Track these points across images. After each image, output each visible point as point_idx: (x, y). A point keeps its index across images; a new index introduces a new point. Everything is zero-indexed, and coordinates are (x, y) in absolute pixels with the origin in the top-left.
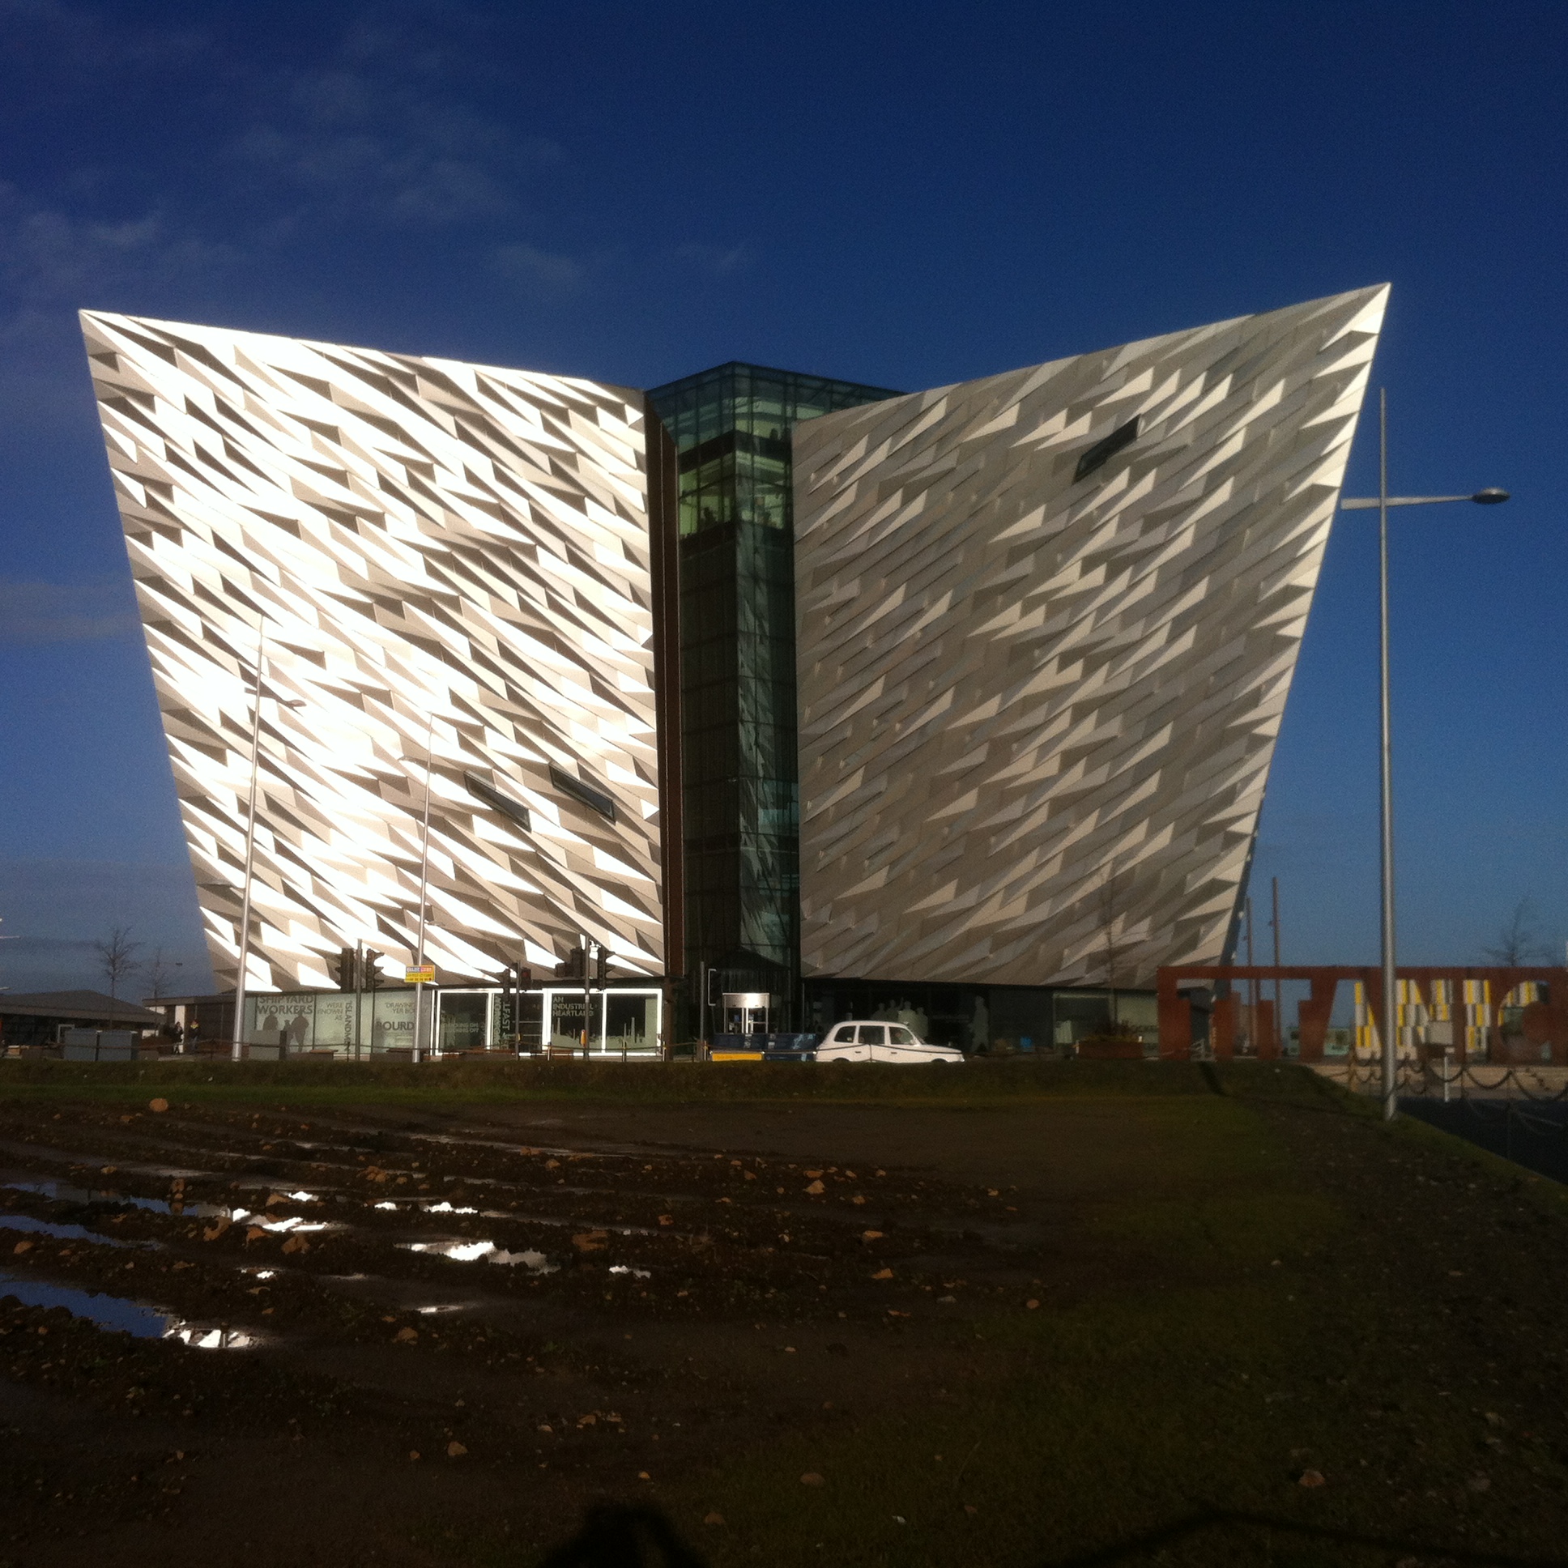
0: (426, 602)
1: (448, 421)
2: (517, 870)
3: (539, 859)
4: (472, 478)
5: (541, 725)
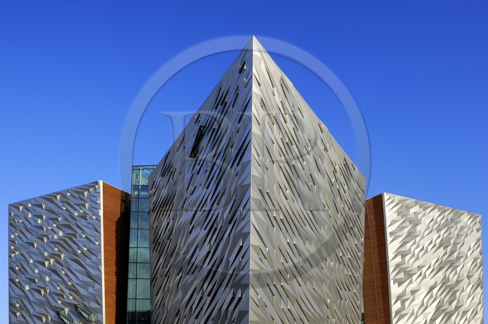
5: (75, 291)
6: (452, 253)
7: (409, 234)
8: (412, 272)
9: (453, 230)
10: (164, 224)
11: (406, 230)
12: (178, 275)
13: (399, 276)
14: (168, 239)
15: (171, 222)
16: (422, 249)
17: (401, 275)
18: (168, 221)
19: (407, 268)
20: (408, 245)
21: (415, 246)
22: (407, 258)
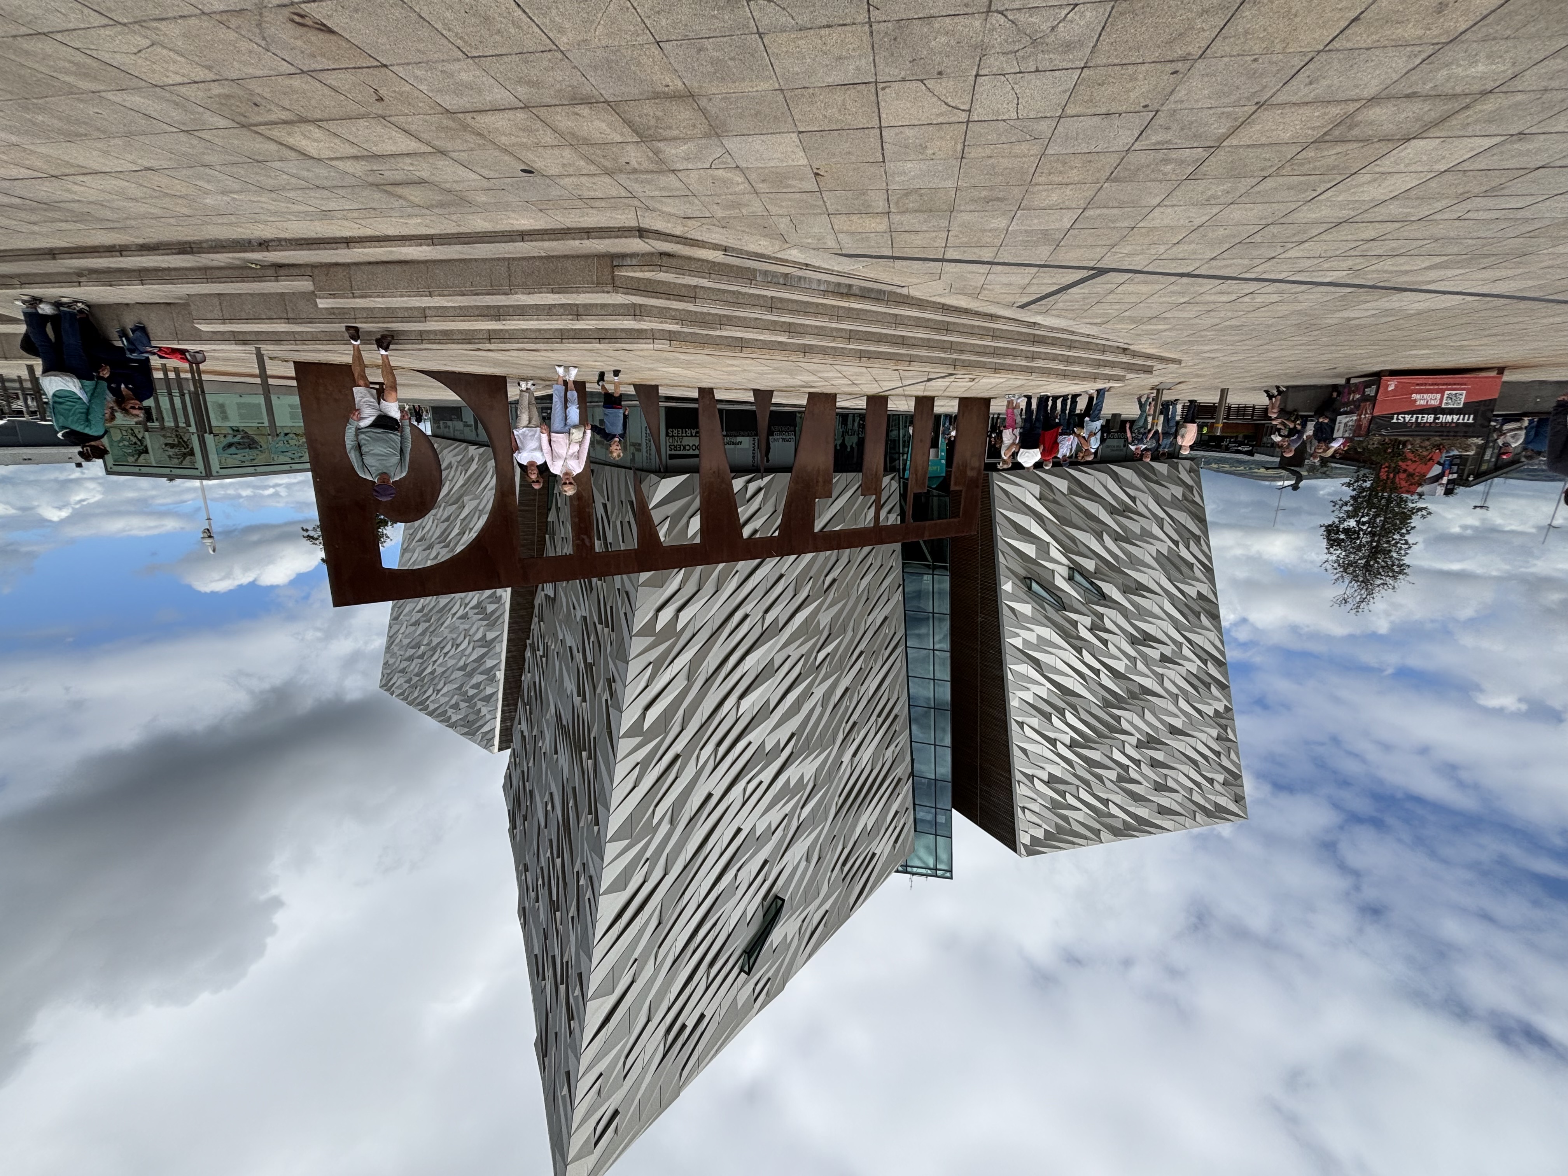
0: (1119, 702)
1: (1114, 810)
2: (1073, 539)
3: (1066, 551)
4: (1100, 778)
5: (1066, 635)
6: (423, 633)
7: (470, 675)
8: (476, 611)
9: (416, 670)
10: (866, 754)
11: (474, 681)
12: (828, 654)
13: (494, 607)
14: (855, 724)
15: (846, 758)
16: (458, 646)
17: (490, 608)
18: (856, 760)
19: (480, 620)
20: (474, 656)
21: (467, 653)
22: (479, 636)
